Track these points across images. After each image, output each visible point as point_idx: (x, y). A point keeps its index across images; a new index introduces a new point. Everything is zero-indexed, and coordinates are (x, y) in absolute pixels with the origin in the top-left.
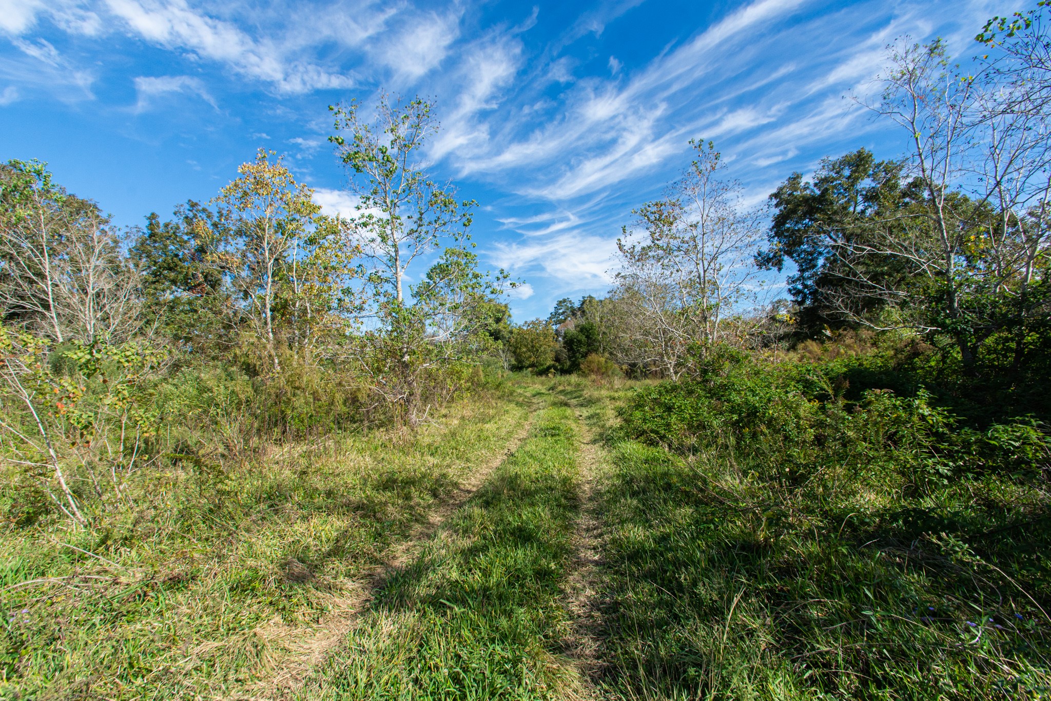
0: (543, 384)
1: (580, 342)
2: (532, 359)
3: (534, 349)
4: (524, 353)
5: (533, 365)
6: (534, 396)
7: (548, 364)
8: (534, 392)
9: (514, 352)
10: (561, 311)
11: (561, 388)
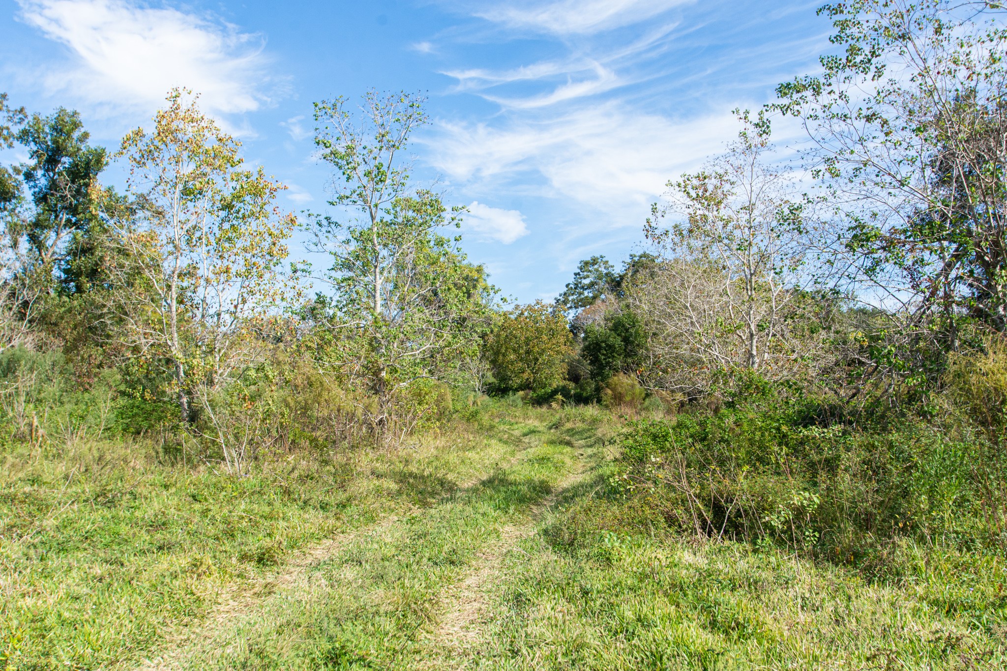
0: (541, 418)
1: (611, 347)
2: (525, 376)
3: (530, 358)
4: (512, 363)
5: (526, 386)
6: (525, 435)
7: (555, 385)
8: (526, 430)
9: (494, 362)
10: (586, 282)
11: (569, 425)
